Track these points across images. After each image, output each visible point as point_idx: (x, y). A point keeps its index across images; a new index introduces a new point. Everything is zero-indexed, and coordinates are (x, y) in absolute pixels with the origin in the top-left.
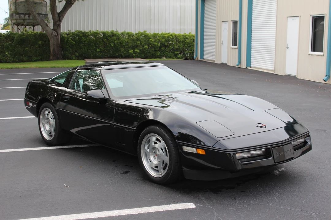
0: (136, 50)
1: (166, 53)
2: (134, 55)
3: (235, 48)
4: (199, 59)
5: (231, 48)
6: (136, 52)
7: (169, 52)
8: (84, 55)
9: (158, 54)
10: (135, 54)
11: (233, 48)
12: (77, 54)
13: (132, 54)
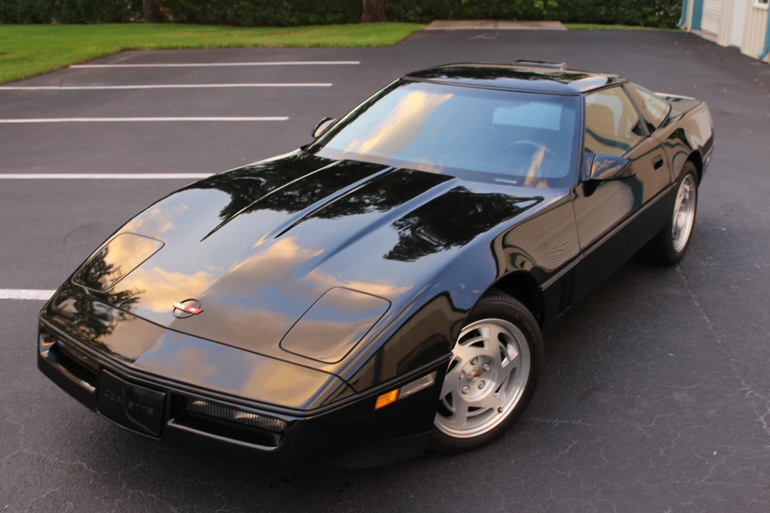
0: (549, 3)
1: (622, 9)
2: (545, 13)
3: (763, 10)
4: (689, 30)
5: (755, 8)
6: (551, 5)
7: (629, 9)
8: (433, 11)
9: (602, 13)
10: (548, 10)
11: (758, 9)
12: (419, 9)
13: (541, 11)
